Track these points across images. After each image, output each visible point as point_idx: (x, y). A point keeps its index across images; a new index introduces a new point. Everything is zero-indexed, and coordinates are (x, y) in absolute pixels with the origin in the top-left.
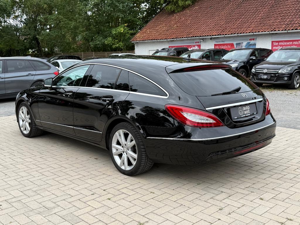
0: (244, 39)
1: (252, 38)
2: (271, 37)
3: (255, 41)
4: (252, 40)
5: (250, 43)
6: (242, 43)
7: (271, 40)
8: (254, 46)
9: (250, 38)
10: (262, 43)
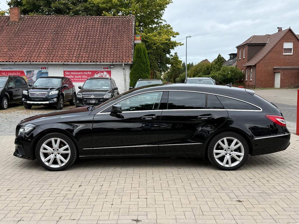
0: (35, 68)
1: (44, 67)
2: (62, 67)
3: (46, 70)
4: (43, 69)
5: (42, 72)
6: (34, 71)
7: (63, 69)
8: (46, 74)
9: (41, 67)
10: (54, 72)
